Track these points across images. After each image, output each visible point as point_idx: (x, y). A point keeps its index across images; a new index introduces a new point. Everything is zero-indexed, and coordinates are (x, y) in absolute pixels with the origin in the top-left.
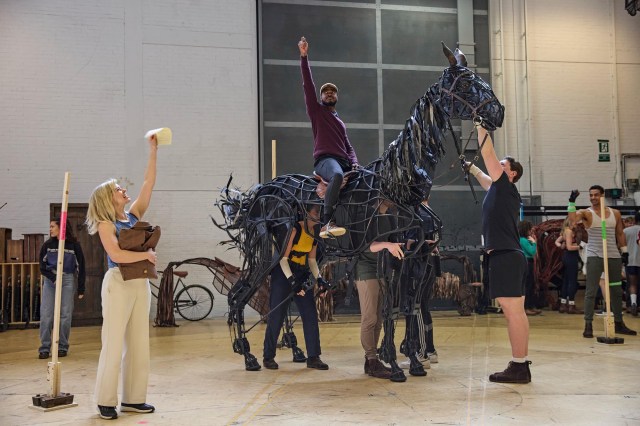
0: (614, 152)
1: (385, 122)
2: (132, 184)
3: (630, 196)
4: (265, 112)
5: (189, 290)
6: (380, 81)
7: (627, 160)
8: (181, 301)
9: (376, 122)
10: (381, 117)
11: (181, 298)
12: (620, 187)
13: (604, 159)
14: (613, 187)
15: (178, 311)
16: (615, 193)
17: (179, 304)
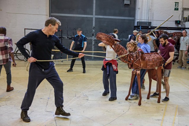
0: (180, 7)
3: (184, 23)
7: (185, 10)
12: (180, 20)
13: (176, 9)
14: (178, 20)
15: (17, 57)
16: (178, 22)
17: (17, 54)
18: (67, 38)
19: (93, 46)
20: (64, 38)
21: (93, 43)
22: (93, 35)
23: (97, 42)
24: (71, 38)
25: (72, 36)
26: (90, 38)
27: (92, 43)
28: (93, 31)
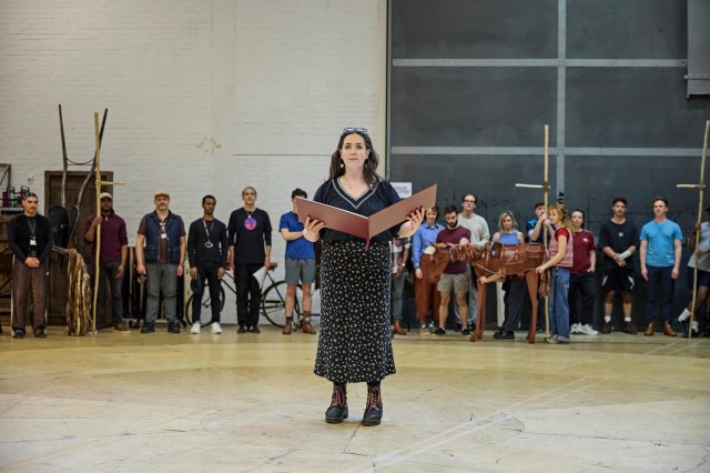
1: (569, 56)
2: (219, 146)
4: (393, 46)
5: (278, 287)
8: (267, 302)
9: (555, 56)
10: (562, 49)
11: (268, 298)
15: (265, 314)
17: (266, 305)
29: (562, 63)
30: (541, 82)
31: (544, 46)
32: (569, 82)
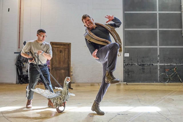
4: (125, 26)
6: (158, 16)
9: (157, 28)
10: (158, 27)
18: (137, 65)
19: (159, 71)
20: (135, 65)
21: (159, 68)
22: (158, 62)
23: (162, 67)
24: (140, 65)
25: (141, 63)
26: (156, 64)
27: (157, 68)
28: (158, 59)
29: (158, 29)
30: (154, 33)
31: (154, 26)
32: (159, 33)
